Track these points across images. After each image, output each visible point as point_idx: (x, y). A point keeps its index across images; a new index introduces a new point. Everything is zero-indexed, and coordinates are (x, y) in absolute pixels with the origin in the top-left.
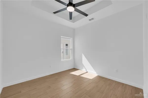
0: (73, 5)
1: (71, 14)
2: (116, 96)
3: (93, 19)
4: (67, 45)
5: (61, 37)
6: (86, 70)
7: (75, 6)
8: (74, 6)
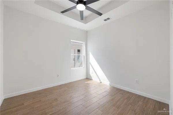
0: (83, 2)
1: (82, 12)
2: (135, 111)
3: (108, 19)
4: (79, 51)
5: (72, 41)
6: (100, 80)
7: (87, 3)
8: (85, 3)
